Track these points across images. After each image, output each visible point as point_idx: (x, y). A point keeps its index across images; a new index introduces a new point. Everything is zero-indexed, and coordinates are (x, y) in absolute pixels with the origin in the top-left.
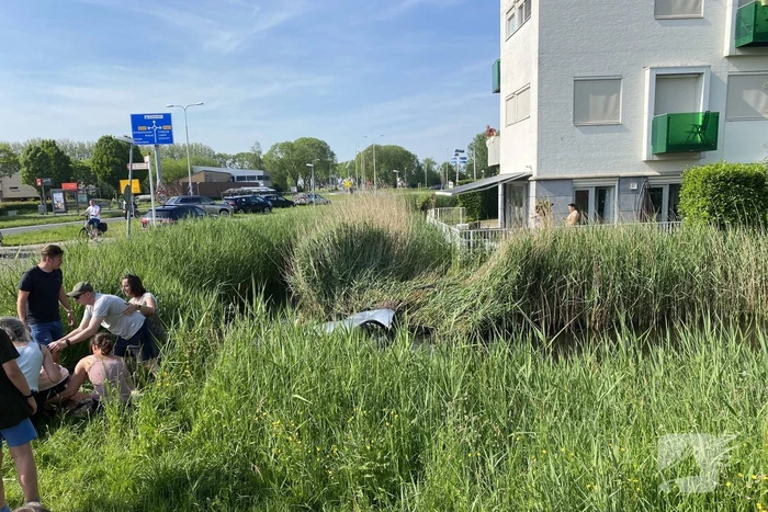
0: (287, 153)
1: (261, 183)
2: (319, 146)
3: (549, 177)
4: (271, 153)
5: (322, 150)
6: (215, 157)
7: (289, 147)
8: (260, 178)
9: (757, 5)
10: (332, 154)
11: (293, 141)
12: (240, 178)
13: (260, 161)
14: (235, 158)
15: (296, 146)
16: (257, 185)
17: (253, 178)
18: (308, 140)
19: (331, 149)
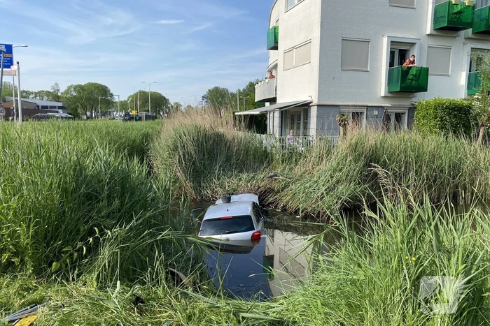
0: (79, 92)
1: (60, 111)
2: (102, 89)
3: (326, 103)
4: (67, 92)
5: (104, 91)
7: (80, 88)
8: (59, 108)
9: (450, 3)
10: (112, 95)
11: (83, 85)
12: (44, 107)
13: (58, 97)
14: (36, 94)
15: (86, 88)
16: (57, 112)
17: (55, 107)
18: (93, 84)
19: (111, 92)
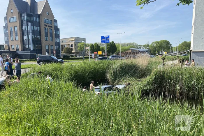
0: (157, 44)
2: (167, 42)
3: (197, 51)
4: (151, 45)
5: (168, 43)
6: (138, 46)
8: (147, 51)
11: (159, 41)
12: (142, 51)
14: (143, 46)
19: (171, 43)
